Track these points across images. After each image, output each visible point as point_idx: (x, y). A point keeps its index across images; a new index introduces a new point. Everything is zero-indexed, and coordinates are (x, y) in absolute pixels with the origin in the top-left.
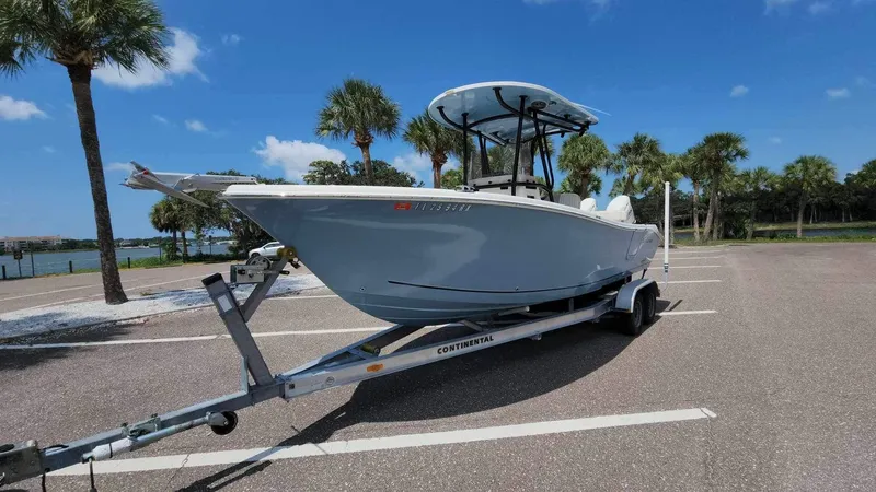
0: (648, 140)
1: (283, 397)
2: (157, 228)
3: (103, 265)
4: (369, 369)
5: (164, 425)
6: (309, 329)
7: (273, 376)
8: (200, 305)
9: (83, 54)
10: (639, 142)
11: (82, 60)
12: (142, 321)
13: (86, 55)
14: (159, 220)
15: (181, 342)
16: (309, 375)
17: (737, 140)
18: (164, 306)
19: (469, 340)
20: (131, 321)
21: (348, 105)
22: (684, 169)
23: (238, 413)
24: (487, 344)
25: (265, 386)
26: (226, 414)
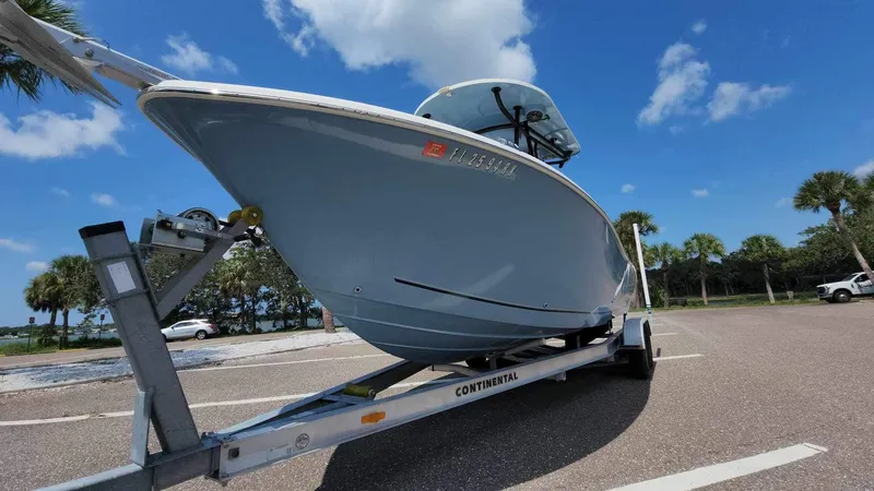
1: (215, 475)
2: (32, 306)
4: (365, 419)
6: (238, 398)
7: (200, 435)
8: (72, 381)
14: (37, 297)
15: (30, 426)
16: (269, 429)
17: (646, 218)
19: (491, 377)
24: (512, 384)
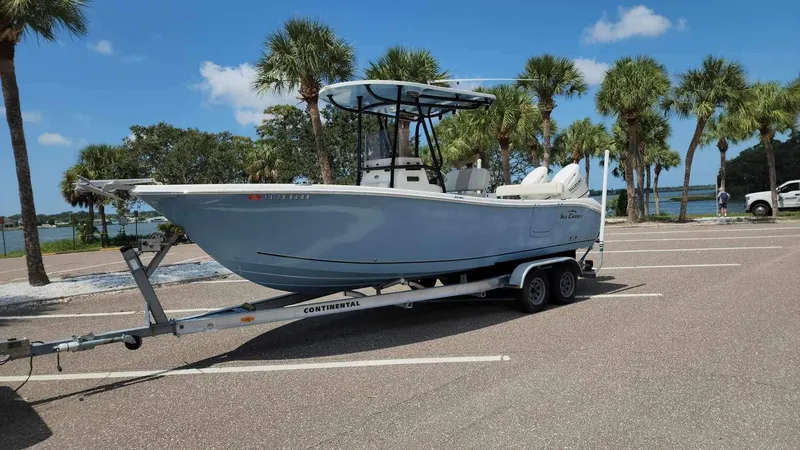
0: (725, 64)
1: (175, 334)
3: (27, 245)
4: (242, 319)
5: (96, 338)
7: (168, 319)
9: (7, 31)
10: (712, 69)
11: (7, 37)
12: (66, 300)
13: (11, 32)
14: (72, 191)
15: (104, 316)
18: (85, 288)
20: (55, 301)
21: (290, 53)
22: (788, 103)
23: (144, 339)
24: (353, 308)
25: (162, 325)
26: (134, 337)
